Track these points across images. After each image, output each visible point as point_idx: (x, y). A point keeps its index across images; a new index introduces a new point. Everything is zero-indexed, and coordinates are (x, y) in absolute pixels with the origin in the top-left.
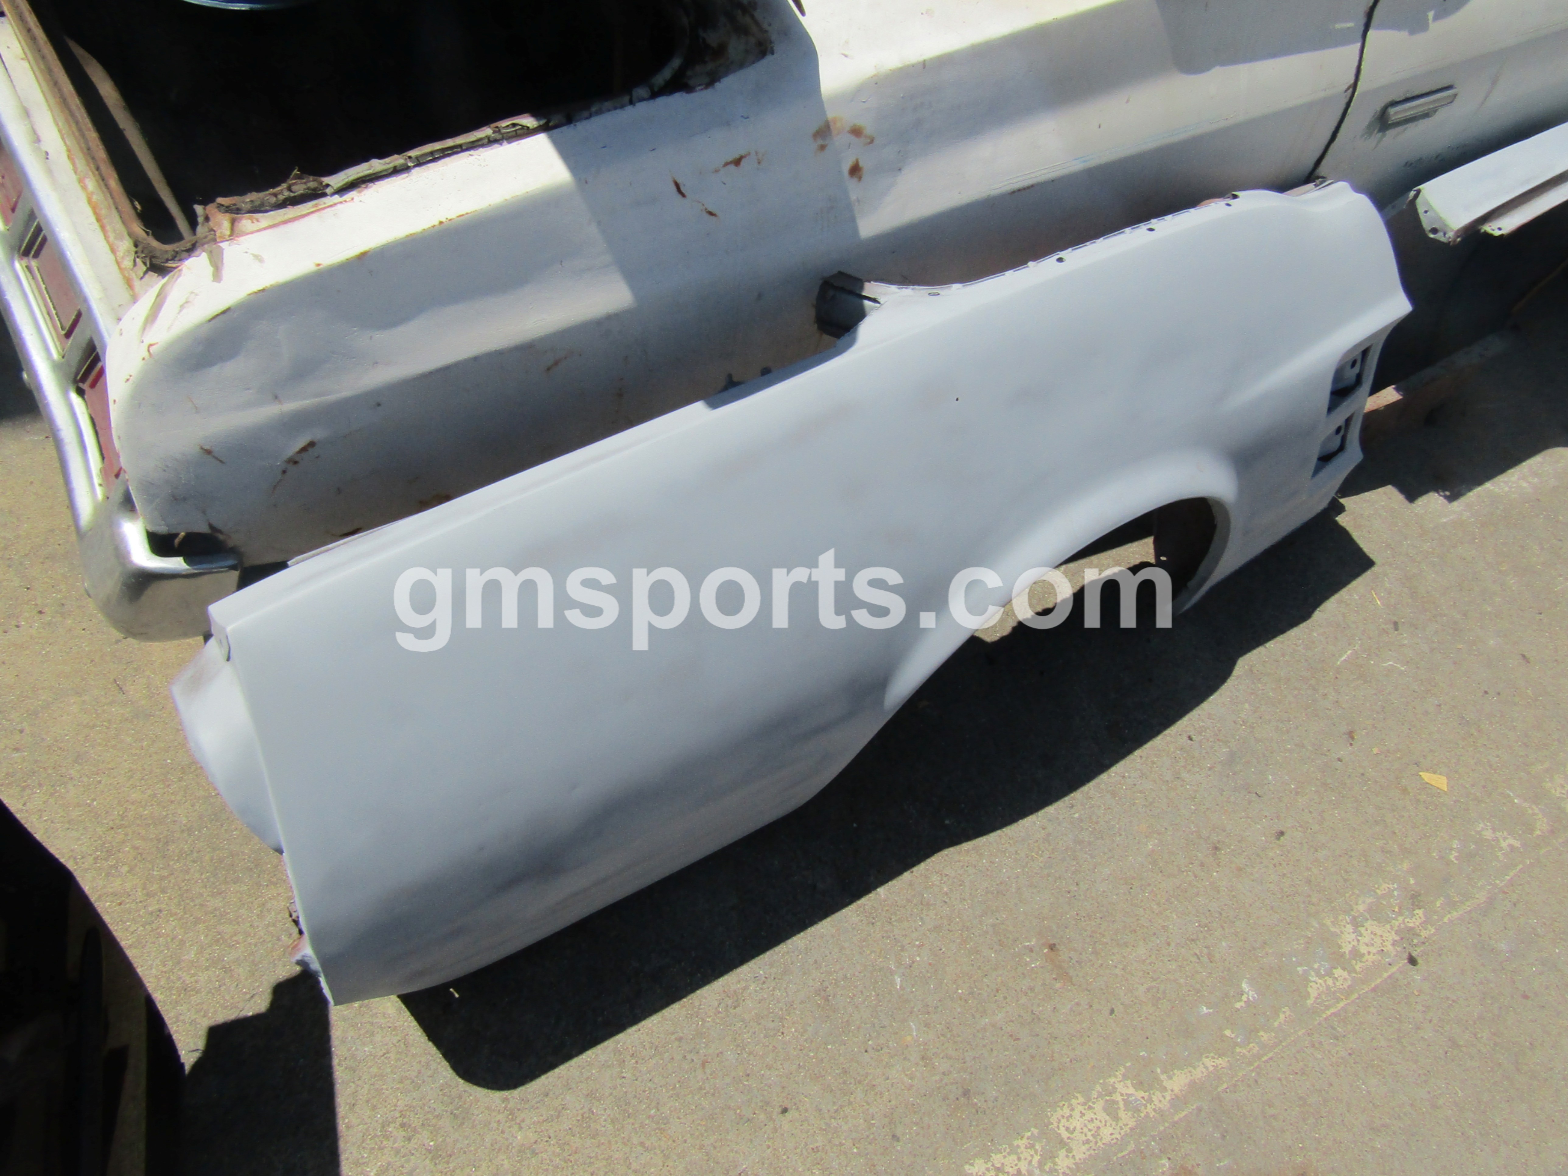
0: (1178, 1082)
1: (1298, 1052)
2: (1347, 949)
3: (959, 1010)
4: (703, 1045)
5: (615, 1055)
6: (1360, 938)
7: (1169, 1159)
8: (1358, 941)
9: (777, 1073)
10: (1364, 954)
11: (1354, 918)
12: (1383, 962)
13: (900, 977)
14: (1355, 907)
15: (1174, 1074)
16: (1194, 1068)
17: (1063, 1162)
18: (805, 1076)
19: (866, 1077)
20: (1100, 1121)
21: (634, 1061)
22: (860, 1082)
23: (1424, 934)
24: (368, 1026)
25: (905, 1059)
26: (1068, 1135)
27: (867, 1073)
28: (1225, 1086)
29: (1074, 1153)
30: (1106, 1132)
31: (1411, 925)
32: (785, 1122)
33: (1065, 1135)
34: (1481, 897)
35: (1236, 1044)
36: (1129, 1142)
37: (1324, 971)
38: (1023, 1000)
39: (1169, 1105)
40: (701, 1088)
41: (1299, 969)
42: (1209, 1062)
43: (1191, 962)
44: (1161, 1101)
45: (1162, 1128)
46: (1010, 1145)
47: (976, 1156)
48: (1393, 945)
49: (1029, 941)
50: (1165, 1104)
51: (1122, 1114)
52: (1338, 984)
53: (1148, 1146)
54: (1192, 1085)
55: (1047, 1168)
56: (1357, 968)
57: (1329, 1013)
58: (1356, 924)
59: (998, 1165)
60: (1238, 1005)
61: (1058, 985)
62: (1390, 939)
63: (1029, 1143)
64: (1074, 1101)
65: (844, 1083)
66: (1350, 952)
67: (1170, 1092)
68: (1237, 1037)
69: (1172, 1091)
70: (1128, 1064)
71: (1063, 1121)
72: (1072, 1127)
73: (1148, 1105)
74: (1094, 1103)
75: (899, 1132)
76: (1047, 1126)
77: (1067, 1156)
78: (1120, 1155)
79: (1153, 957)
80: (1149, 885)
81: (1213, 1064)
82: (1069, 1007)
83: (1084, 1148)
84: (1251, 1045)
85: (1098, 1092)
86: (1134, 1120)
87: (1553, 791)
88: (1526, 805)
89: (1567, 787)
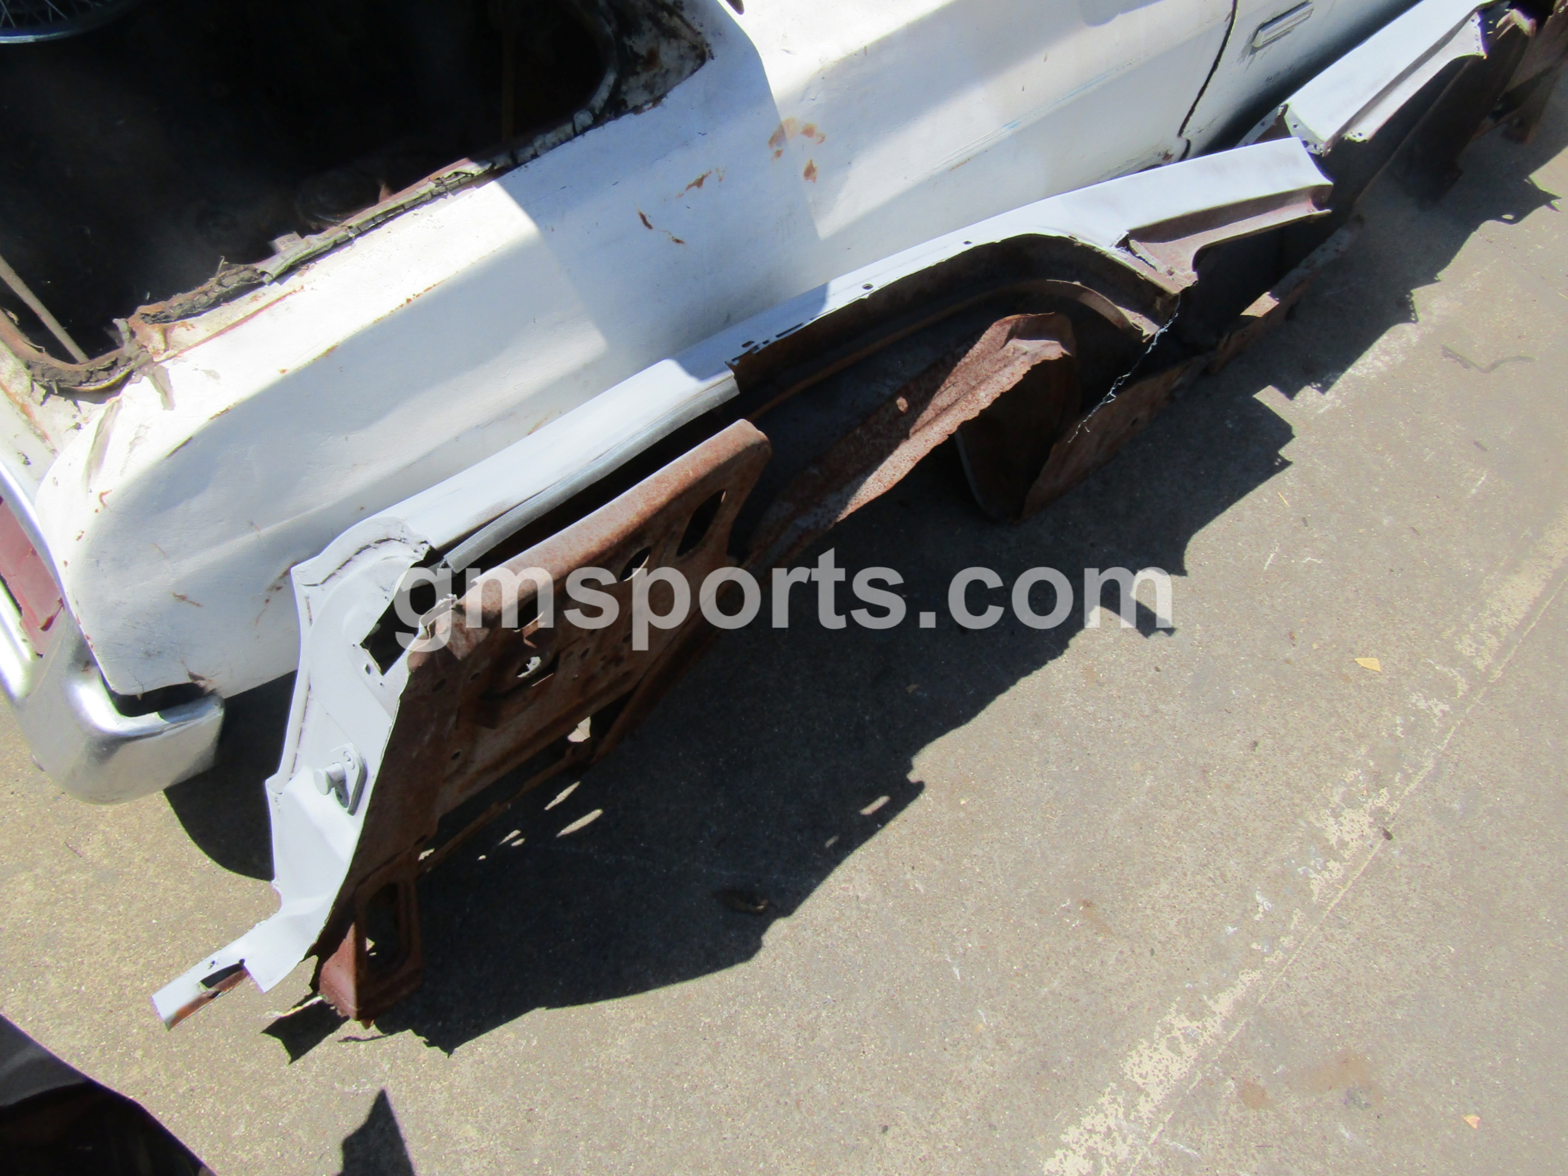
0: (1223, 1004)
1: (1316, 948)
2: (1333, 841)
3: (1019, 986)
4: (792, 1085)
5: (710, 1118)
6: (1341, 828)
7: (1233, 1079)
8: (1341, 830)
9: (868, 1093)
10: (1348, 842)
11: (1333, 810)
12: (1365, 845)
13: (958, 967)
14: (1331, 799)
15: (1219, 997)
16: (1234, 987)
17: (1145, 1108)
18: (895, 1090)
19: (952, 1075)
20: (1167, 1060)
21: (730, 1120)
22: (947, 1082)
23: (1392, 810)
24: (454, 1156)
25: (982, 1048)
26: (1144, 1081)
27: (951, 1071)
28: (1263, 997)
29: (1152, 1096)
30: (1174, 1069)
31: (1380, 805)
32: (888, 1141)
33: (1140, 1081)
34: (1429, 765)
35: (1264, 955)
36: (1196, 1072)
37: (1320, 866)
38: (1073, 961)
39: (1221, 1028)
40: (801, 1129)
41: (1299, 870)
42: (1245, 978)
43: (1208, 887)
44: (1214, 1026)
45: (1220, 1051)
46: (1095, 1104)
47: (1068, 1124)
48: (1370, 827)
49: (1065, 903)
50: (1218, 1029)
51: (1184, 1048)
52: (1333, 875)
53: (1212, 1073)
54: (1236, 1003)
55: (1132, 1117)
56: (1347, 857)
57: (1332, 905)
58: (1336, 814)
59: (1090, 1127)
60: (1257, 917)
61: (1100, 939)
62: (1366, 822)
63: (1111, 1099)
64: (1140, 1047)
65: (933, 1086)
66: (1337, 843)
67: (1219, 1015)
68: (1263, 947)
69: (1221, 1014)
70: (1178, 999)
71: (1136, 1069)
72: (1144, 1073)
73: (1204, 1032)
74: (1157, 1044)
75: (994, 1119)
76: (1123, 1078)
77: (1147, 1101)
78: (1191, 1087)
79: (1175, 890)
80: (1156, 821)
81: (1249, 979)
82: (1115, 956)
83: (1159, 1089)
84: (1276, 952)
85: (1159, 1032)
86: (1195, 1050)
87: (1464, 652)
88: (1446, 670)
89: (1475, 645)
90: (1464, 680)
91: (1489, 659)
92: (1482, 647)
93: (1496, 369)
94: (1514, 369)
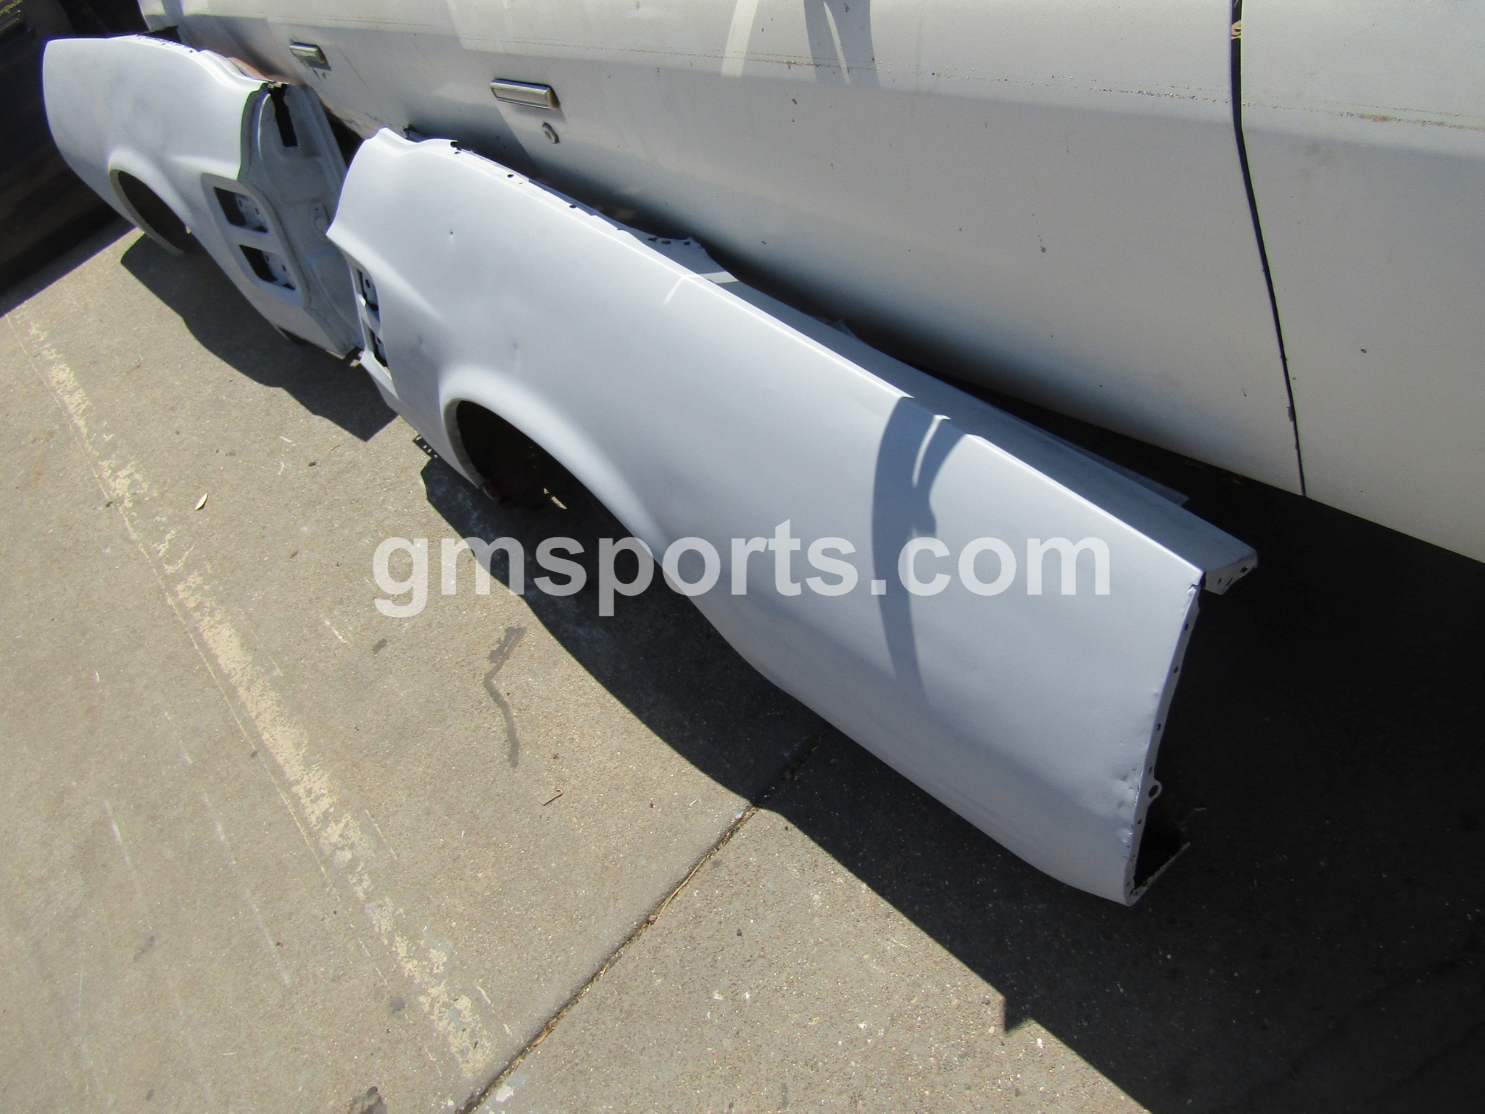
0: (81, 423)
23: (120, 509)
28: (76, 439)
30: (72, 406)
31: (125, 502)
34: (134, 536)
35: (89, 438)
36: (66, 414)
37: (111, 465)
41: (114, 455)
50: (75, 421)
51: (76, 408)
58: (130, 477)
60: (104, 435)
62: (120, 492)
66: (117, 475)
67: (78, 421)
73: (76, 416)
74: (81, 399)
87: (192, 576)
88: (184, 559)
89: (194, 586)
90: (173, 572)
91: (182, 596)
92: (191, 592)
93: (491, 699)
94: (495, 729)
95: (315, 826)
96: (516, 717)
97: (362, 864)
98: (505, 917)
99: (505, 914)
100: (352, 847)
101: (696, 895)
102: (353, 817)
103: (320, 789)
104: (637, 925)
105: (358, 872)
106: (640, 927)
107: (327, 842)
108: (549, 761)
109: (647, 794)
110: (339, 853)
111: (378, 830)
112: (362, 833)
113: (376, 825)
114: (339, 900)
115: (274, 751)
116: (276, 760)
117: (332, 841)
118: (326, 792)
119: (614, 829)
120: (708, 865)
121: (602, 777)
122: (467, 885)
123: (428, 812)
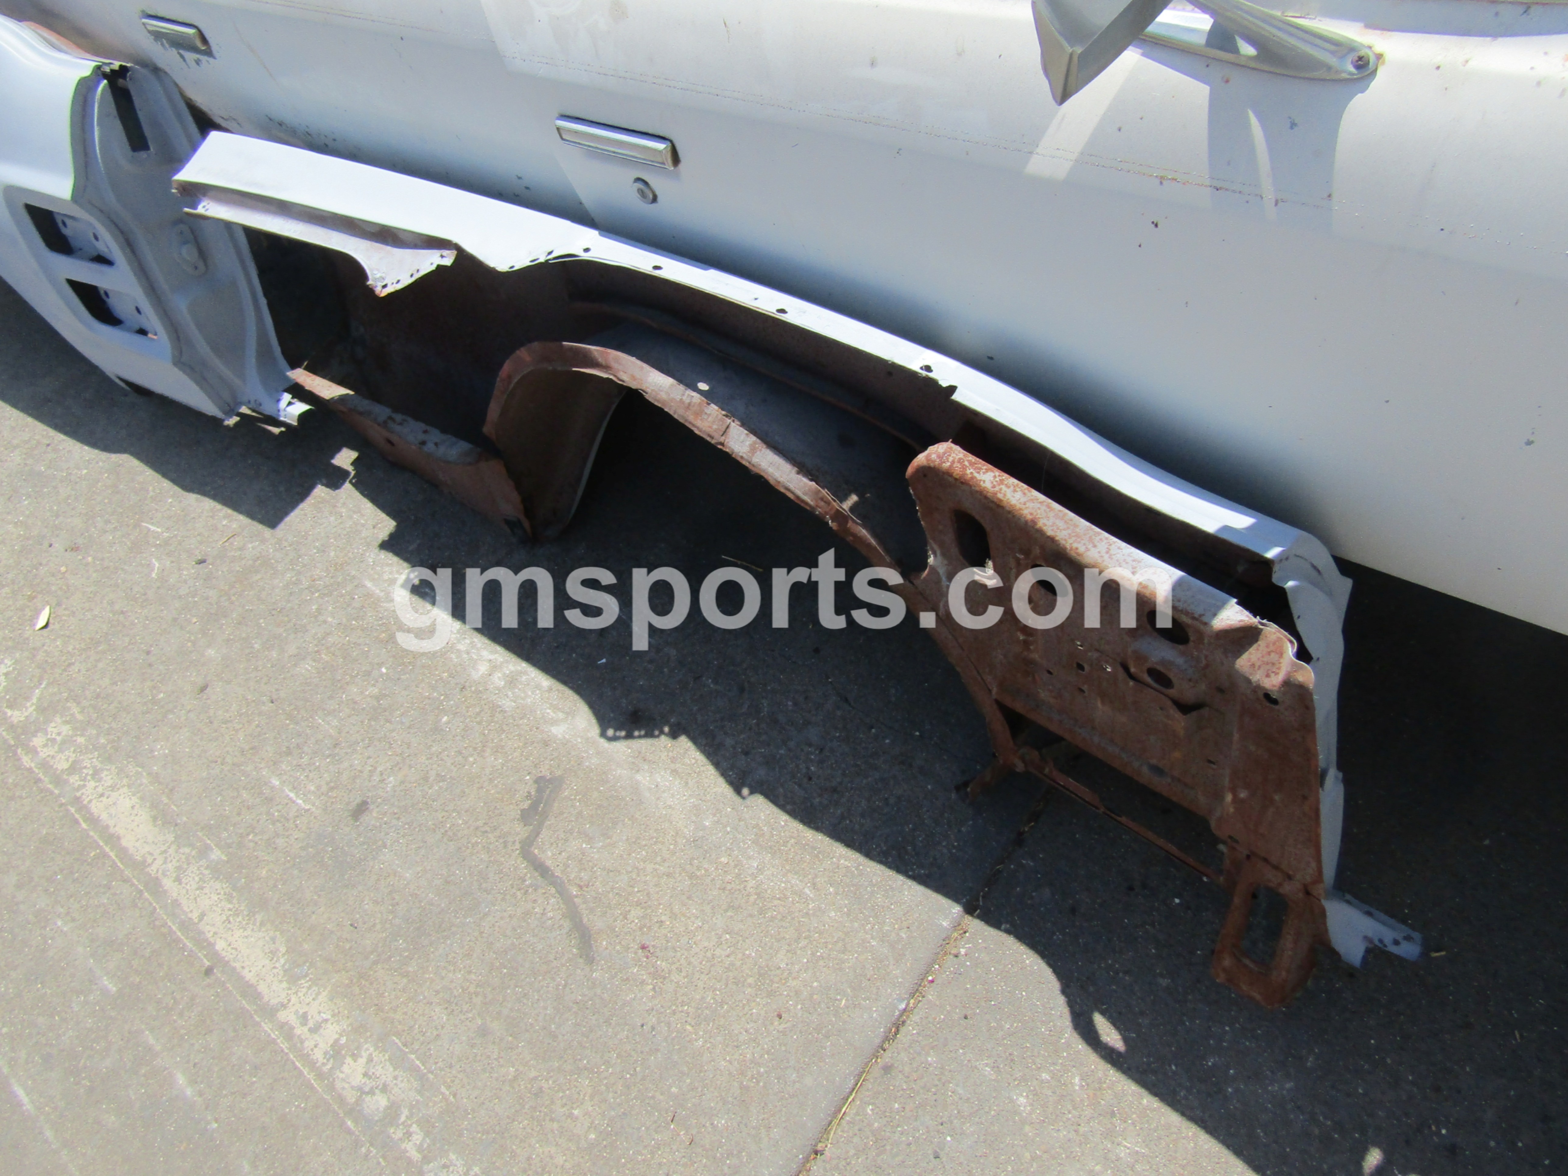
87: (53, 724)
88: (35, 701)
89: (59, 738)
90: (22, 719)
91: (44, 753)
92: (56, 747)
93: (537, 874)
94: (550, 914)
95: (324, 1064)
96: (576, 896)
97: (405, 1112)
98: (624, 1165)
99: (623, 1160)
100: (385, 1089)
101: (870, 1112)
102: (377, 1048)
103: (319, 1013)
104: (803, 1158)
105: (403, 1123)
106: (807, 1160)
107: (346, 1086)
108: (636, 953)
109: (778, 987)
110: (368, 1098)
111: (418, 1062)
112: (395, 1069)
113: (413, 1056)
114: (383, 1164)
115: (237, 965)
116: (243, 978)
117: (354, 1083)
118: (329, 1017)
119: (744, 1037)
120: (876, 1072)
121: (712, 968)
122: (562, 1127)
123: (484, 1032)
